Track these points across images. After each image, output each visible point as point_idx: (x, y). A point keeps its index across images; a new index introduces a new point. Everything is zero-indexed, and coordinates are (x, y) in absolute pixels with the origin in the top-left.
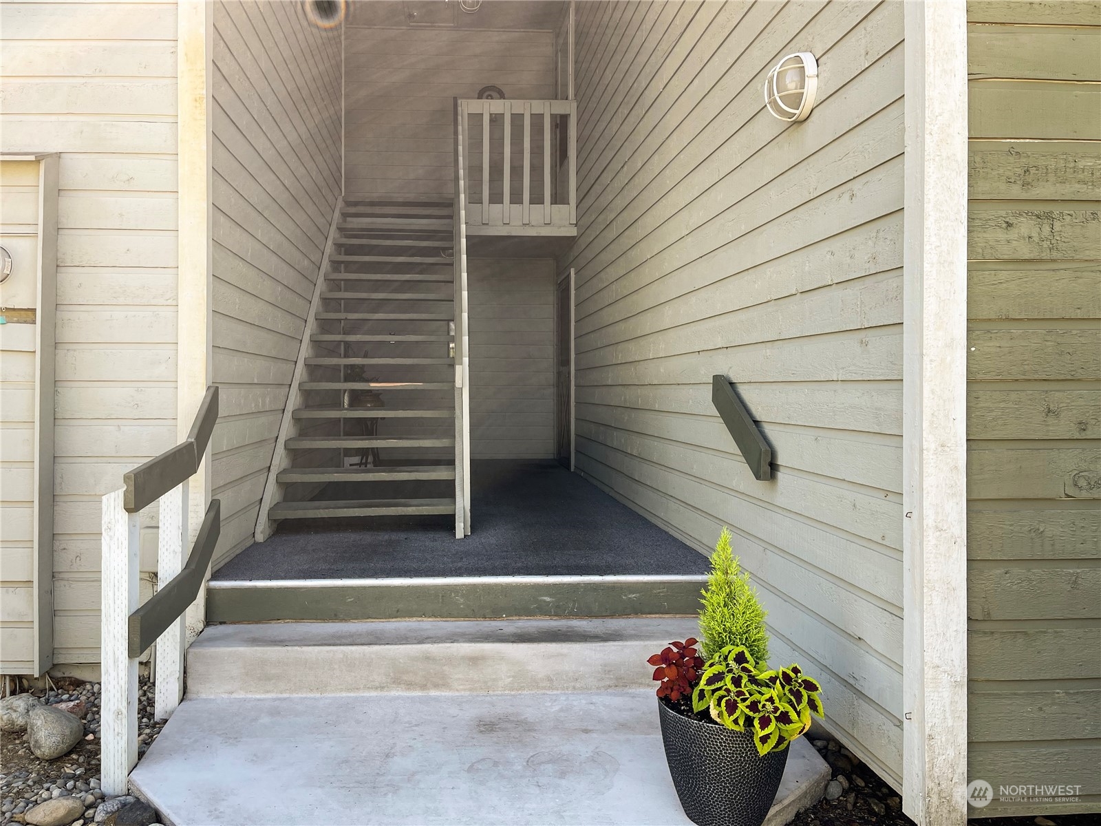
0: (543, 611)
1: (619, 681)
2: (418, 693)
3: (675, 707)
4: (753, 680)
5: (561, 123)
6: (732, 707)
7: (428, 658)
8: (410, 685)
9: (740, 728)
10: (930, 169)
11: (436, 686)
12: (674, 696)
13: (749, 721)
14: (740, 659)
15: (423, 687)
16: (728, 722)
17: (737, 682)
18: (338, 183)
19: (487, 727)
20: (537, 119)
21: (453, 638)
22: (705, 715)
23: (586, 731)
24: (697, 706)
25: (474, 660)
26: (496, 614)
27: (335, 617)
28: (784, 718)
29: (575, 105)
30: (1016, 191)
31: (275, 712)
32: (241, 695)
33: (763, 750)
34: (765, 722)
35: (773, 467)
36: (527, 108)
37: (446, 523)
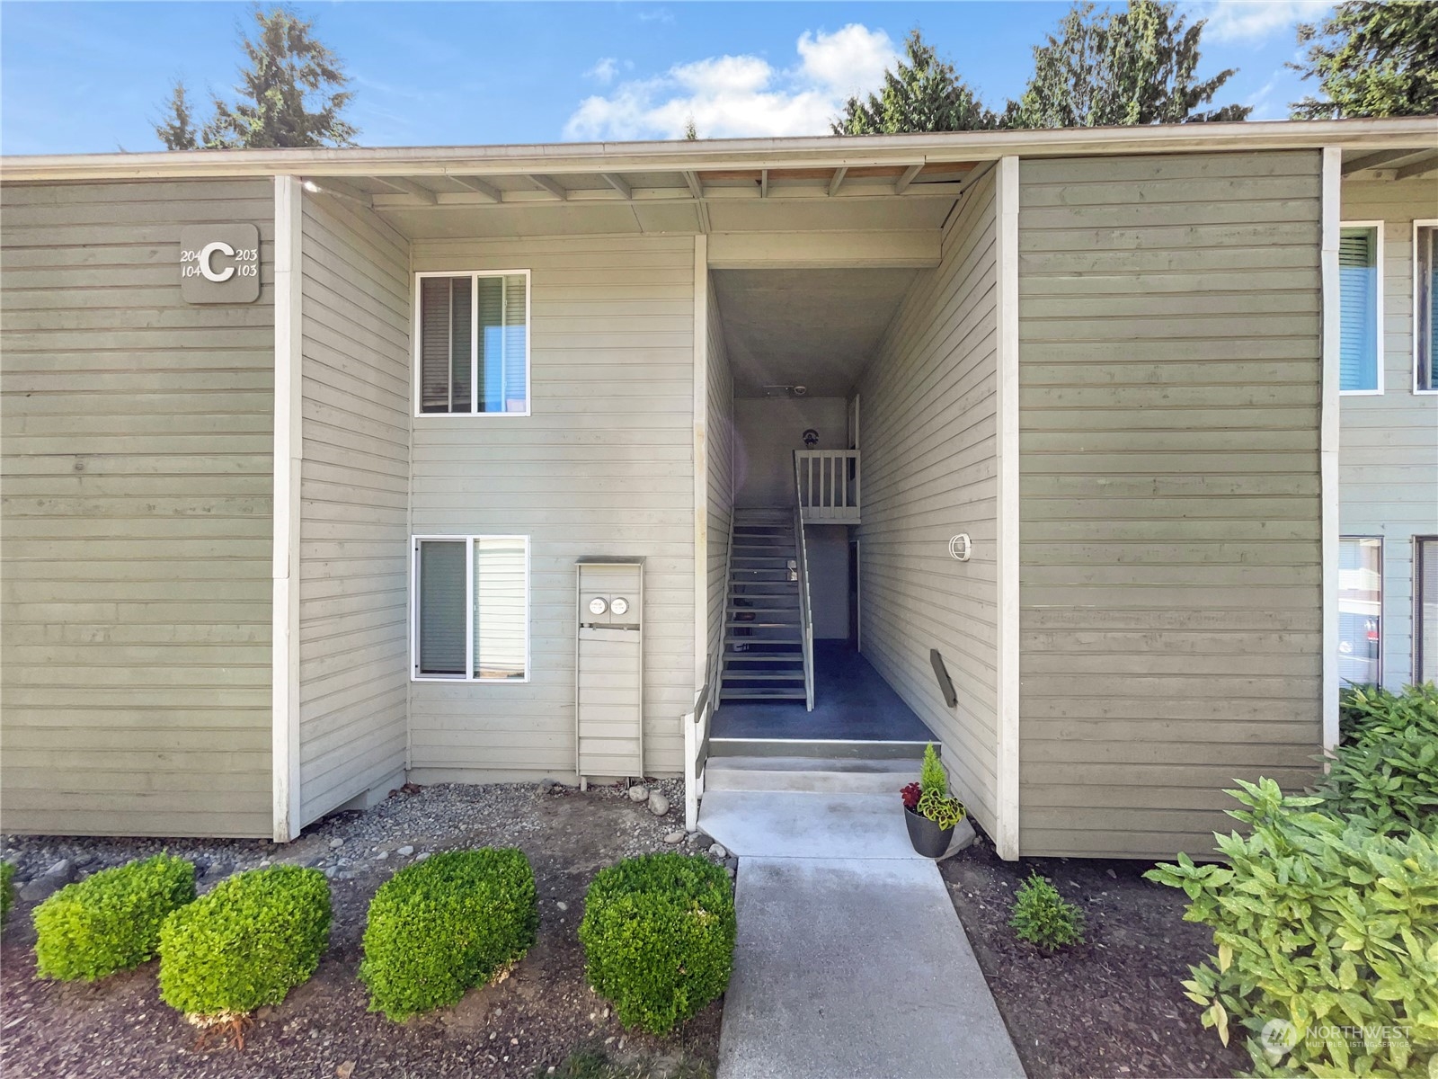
0: (854, 756)
1: (888, 790)
2: (801, 792)
3: (911, 809)
4: (939, 802)
5: (852, 462)
6: (931, 813)
7: (805, 777)
8: (798, 789)
9: (934, 819)
10: (1005, 618)
11: (809, 790)
12: (910, 805)
13: (937, 818)
14: (935, 794)
15: (804, 789)
16: (930, 818)
17: (933, 803)
18: (730, 487)
19: (833, 809)
20: (838, 460)
21: (815, 768)
22: (922, 813)
23: (875, 813)
24: (919, 810)
25: (825, 779)
26: (832, 756)
27: (762, 755)
28: (950, 817)
29: (859, 453)
30: (1039, 625)
31: (743, 798)
32: (727, 790)
33: (943, 828)
34: (943, 819)
35: (955, 701)
36: (833, 454)
37: (803, 702)
